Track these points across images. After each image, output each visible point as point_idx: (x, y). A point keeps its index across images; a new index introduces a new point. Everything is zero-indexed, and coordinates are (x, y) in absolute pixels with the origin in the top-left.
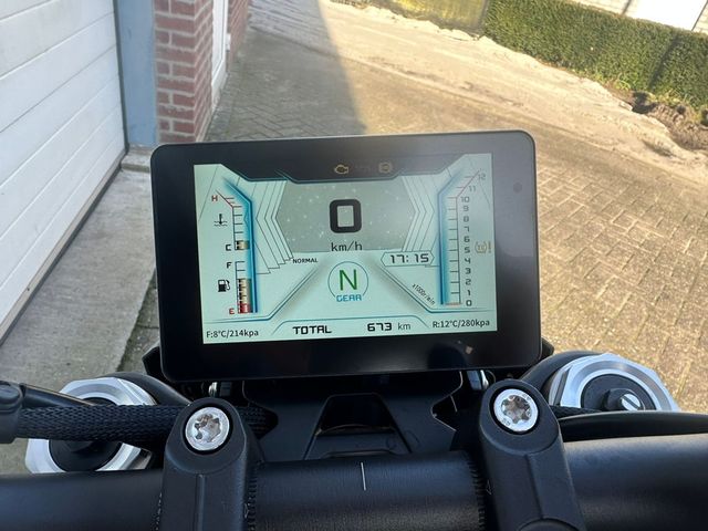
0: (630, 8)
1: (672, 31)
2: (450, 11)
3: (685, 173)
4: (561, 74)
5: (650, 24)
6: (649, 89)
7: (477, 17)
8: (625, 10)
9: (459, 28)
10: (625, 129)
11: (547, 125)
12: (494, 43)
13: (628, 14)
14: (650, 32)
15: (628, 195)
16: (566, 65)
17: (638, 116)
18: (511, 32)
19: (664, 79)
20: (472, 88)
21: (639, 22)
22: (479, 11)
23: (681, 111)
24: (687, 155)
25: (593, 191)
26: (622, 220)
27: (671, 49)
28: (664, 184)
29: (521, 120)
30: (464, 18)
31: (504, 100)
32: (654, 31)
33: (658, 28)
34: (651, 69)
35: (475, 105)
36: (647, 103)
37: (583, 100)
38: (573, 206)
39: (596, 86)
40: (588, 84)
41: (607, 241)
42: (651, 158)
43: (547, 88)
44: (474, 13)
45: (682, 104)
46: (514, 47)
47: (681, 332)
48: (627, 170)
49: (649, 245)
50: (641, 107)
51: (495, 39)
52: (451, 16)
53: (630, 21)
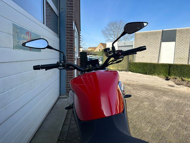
0: (159, 62)
1: (168, 64)
2: (121, 68)
3: (178, 89)
4: (148, 76)
5: (163, 64)
6: (169, 76)
7: (127, 68)
8: (158, 62)
9: (123, 71)
10: (163, 83)
11: (144, 84)
12: (132, 73)
13: (159, 63)
14: (164, 65)
15: (163, 93)
16: (149, 74)
17: (166, 81)
18: (135, 70)
19: (171, 73)
20: (127, 80)
21: (161, 64)
22: (127, 67)
23: (176, 79)
24: (179, 86)
25: (155, 94)
26: (162, 97)
27: (169, 68)
28: (172, 91)
29: (138, 84)
30: (124, 69)
31: (134, 81)
32: (165, 65)
33: (165, 64)
34: (167, 72)
35: (128, 83)
36: (168, 78)
37: (153, 79)
38: (150, 96)
39: (156, 77)
40: (154, 76)
41: (158, 101)
42: (169, 87)
43: (145, 78)
44: (126, 68)
45: (176, 77)
46: (136, 72)
47: (174, 113)
48: (163, 90)
49: (168, 101)
50: (167, 79)
51: (132, 72)
52: (121, 69)
53: (159, 64)
